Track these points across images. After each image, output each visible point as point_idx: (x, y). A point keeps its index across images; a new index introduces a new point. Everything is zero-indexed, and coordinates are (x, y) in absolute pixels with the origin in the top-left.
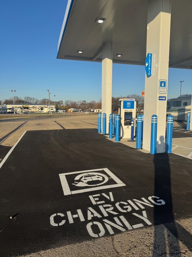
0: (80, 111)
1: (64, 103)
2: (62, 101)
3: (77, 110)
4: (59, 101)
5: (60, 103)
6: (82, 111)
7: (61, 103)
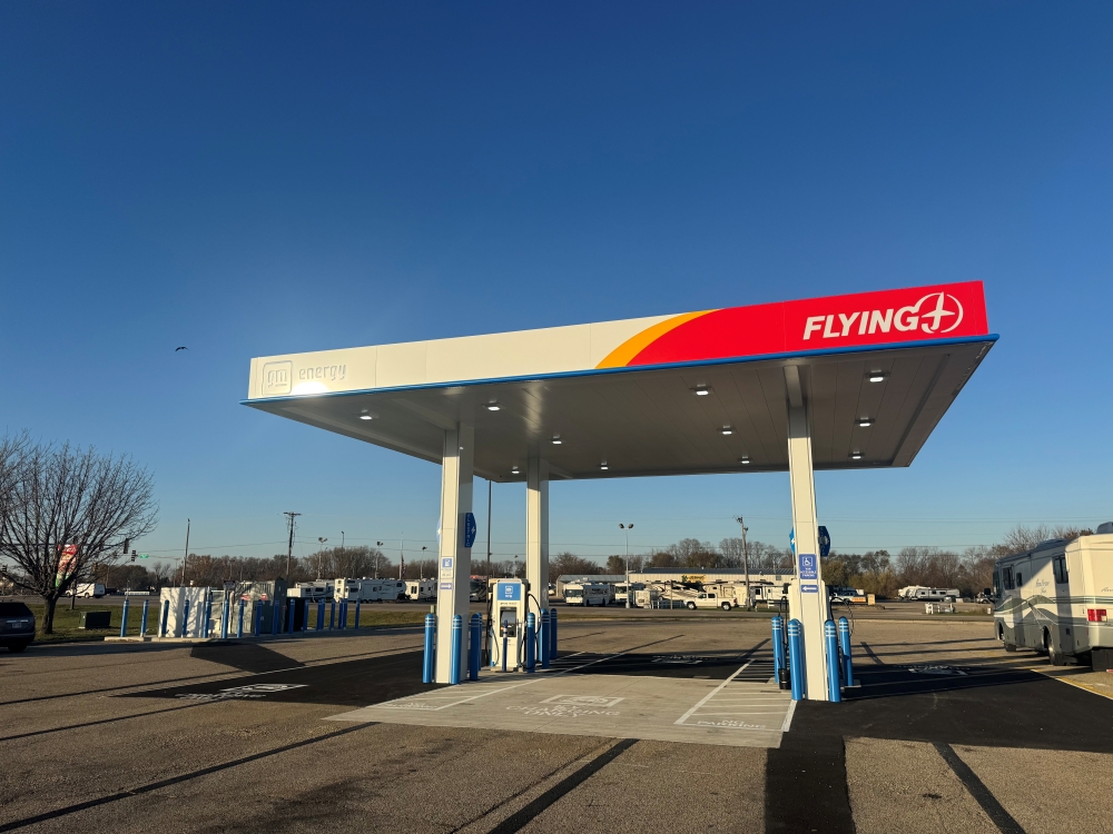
0: (953, 598)
1: (893, 560)
2: (883, 553)
3: (934, 593)
4: (870, 555)
5: (873, 561)
6: (959, 600)
7: (879, 559)
